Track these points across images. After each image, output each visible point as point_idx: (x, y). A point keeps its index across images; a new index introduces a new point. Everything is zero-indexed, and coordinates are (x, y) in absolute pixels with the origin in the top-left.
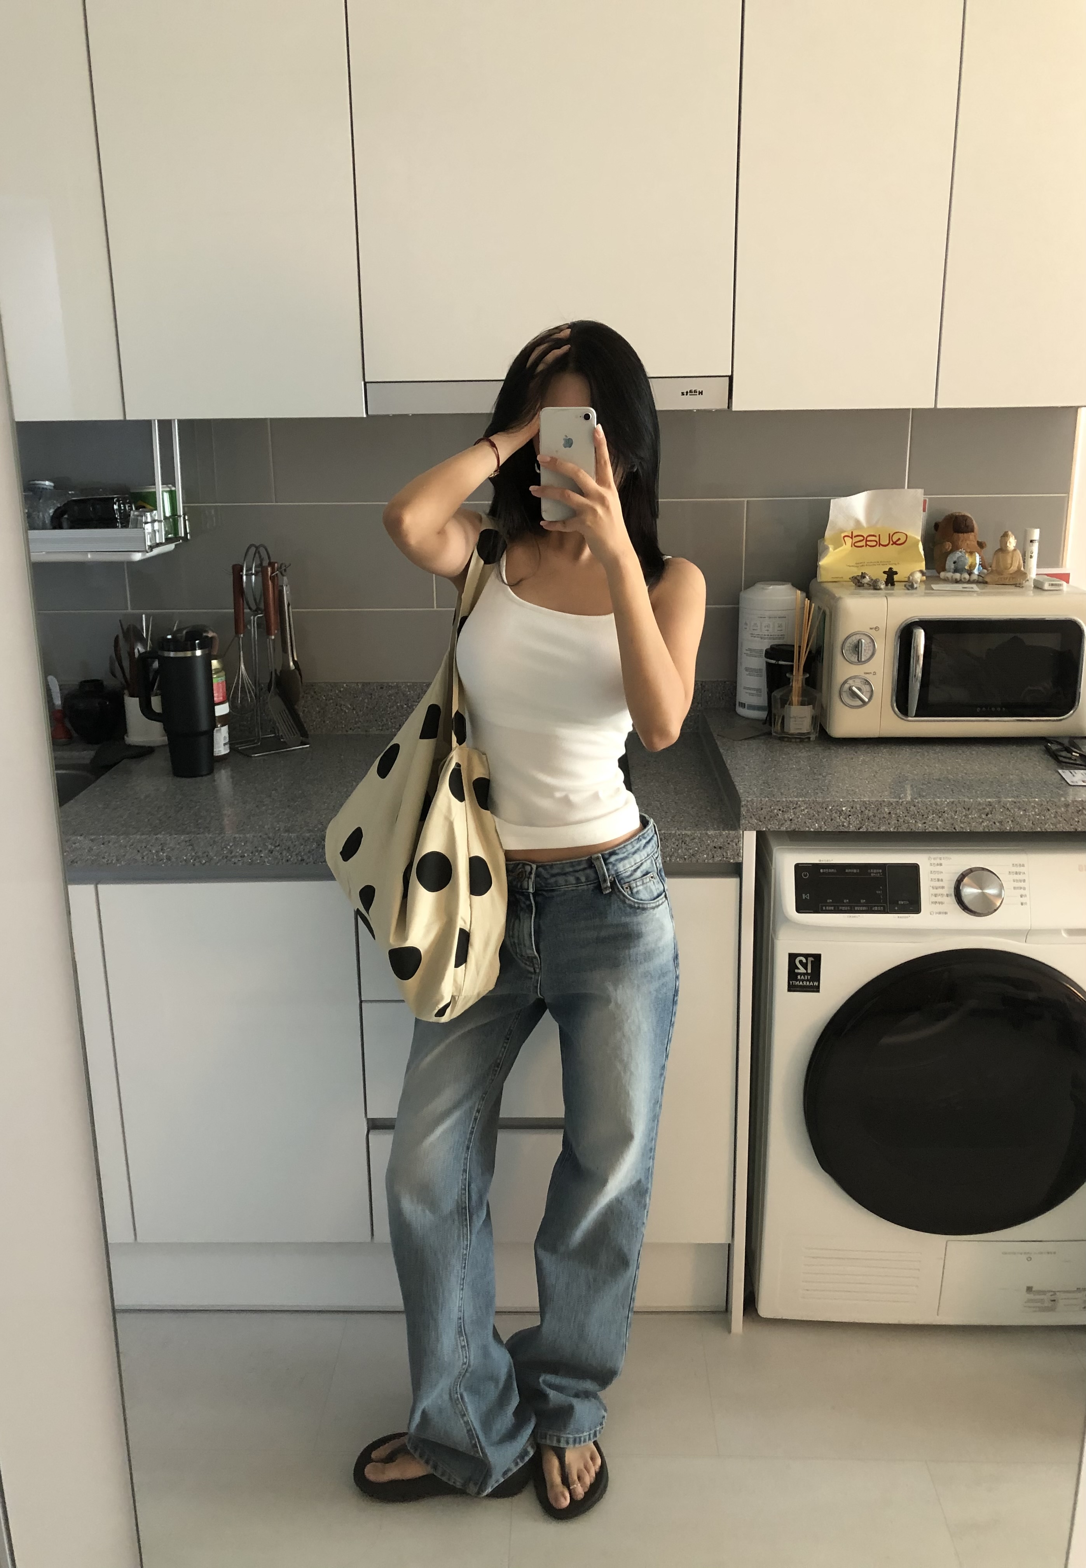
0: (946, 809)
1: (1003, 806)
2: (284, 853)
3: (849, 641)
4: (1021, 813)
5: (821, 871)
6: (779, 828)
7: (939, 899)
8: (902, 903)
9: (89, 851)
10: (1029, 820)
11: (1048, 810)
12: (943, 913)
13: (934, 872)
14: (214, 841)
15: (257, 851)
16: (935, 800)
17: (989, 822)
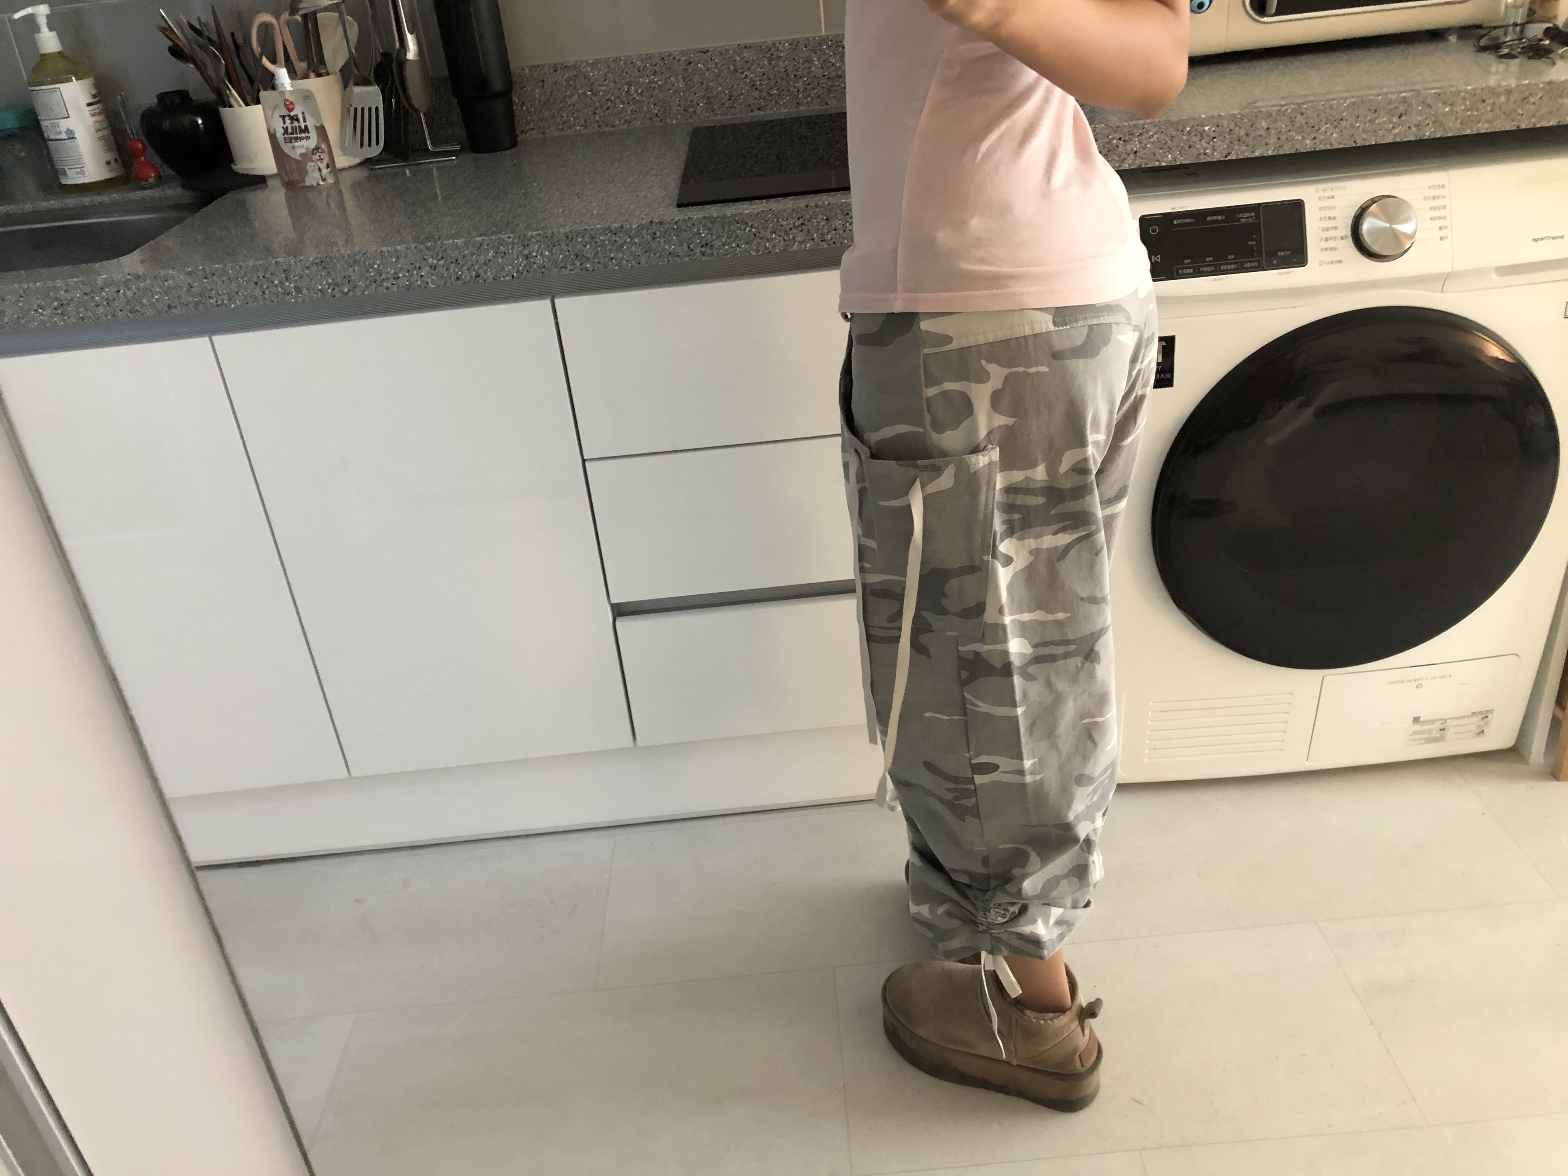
0: (1344, 114)
1: (1423, 102)
2: (452, 266)
4: (1447, 110)
5: (1175, 222)
7: (1332, 244)
8: (1283, 254)
9: (188, 290)
10: (1457, 119)
11: (1484, 101)
12: (1336, 262)
13: (1323, 207)
14: (355, 261)
15: (415, 268)
16: (1330, 103)
17: (1402, 127)
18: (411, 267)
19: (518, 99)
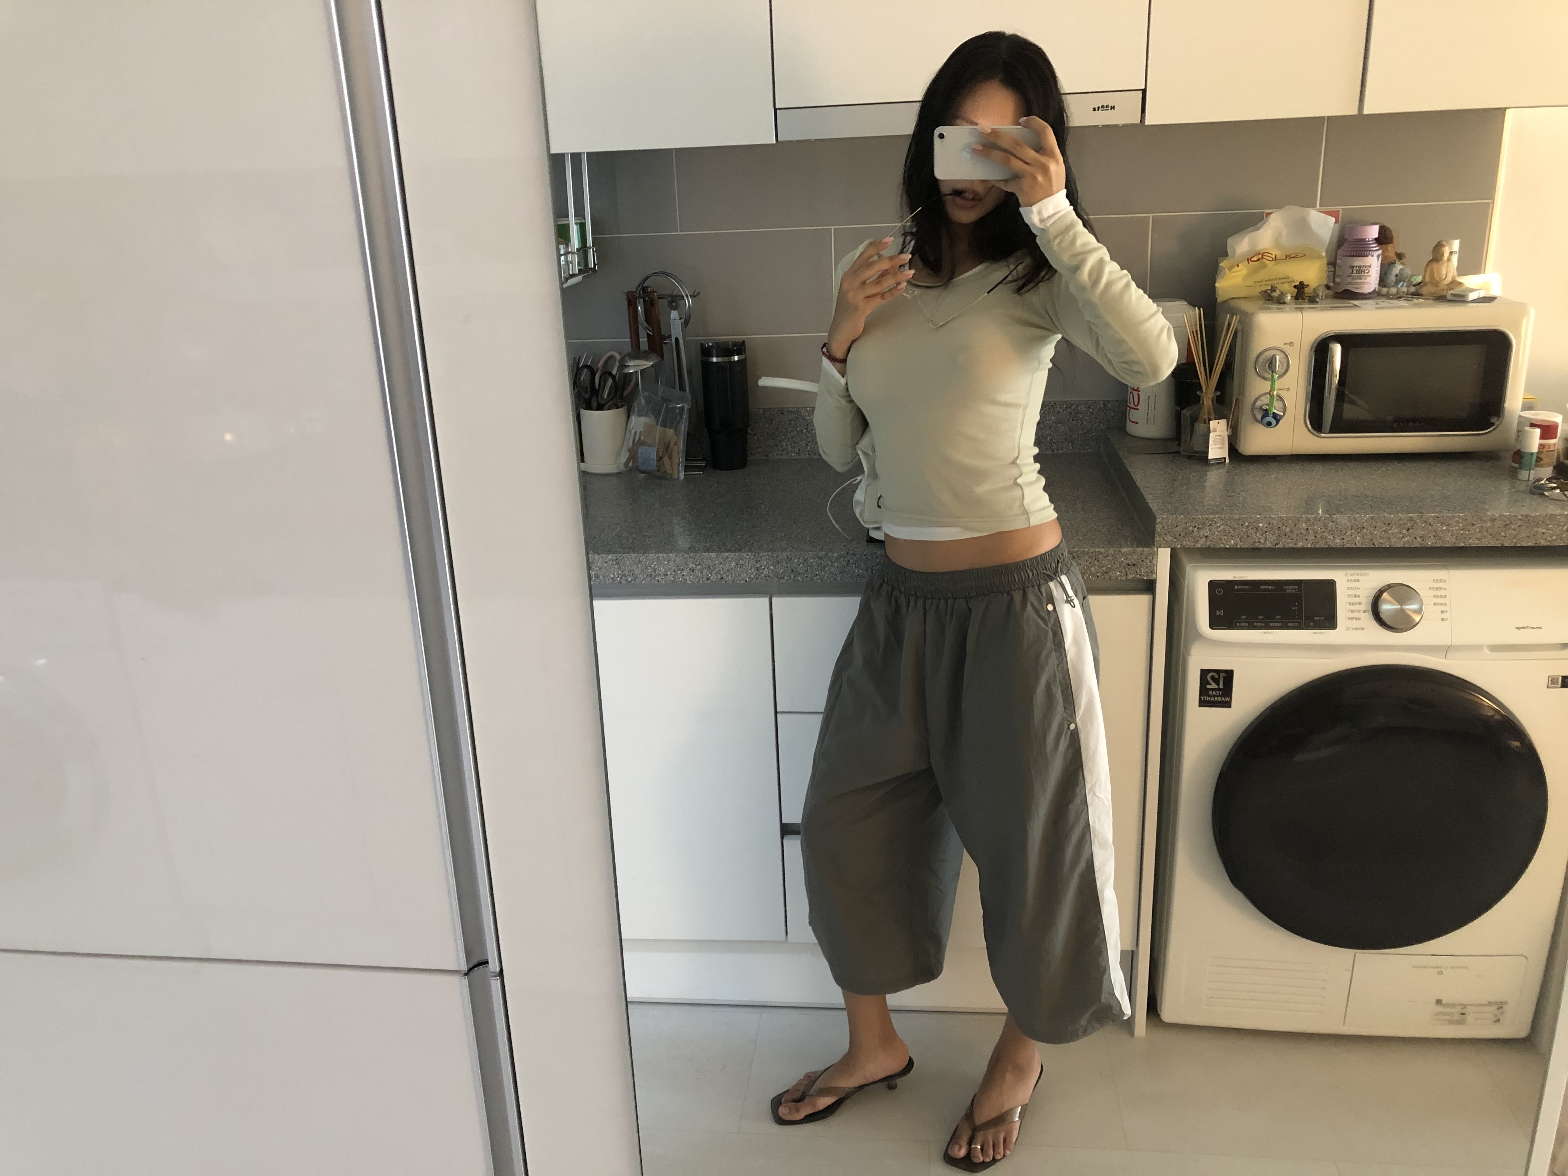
0: (1365, 524)
1: (1425, 522)
3: (1263, 356)
4: (1444, 528)
5: (1236, 587)
6: (1194, 545)
7: (1355, 615)
8: (1318, 618)
10: (1451, 535)
11: (1473, 525)
12: (1359, 629)
13: (1350, 588)
15: (679, 570)
16: (1355, 516)
17: (1410, 537)
18: (676, 569)
19: (752, 430)
